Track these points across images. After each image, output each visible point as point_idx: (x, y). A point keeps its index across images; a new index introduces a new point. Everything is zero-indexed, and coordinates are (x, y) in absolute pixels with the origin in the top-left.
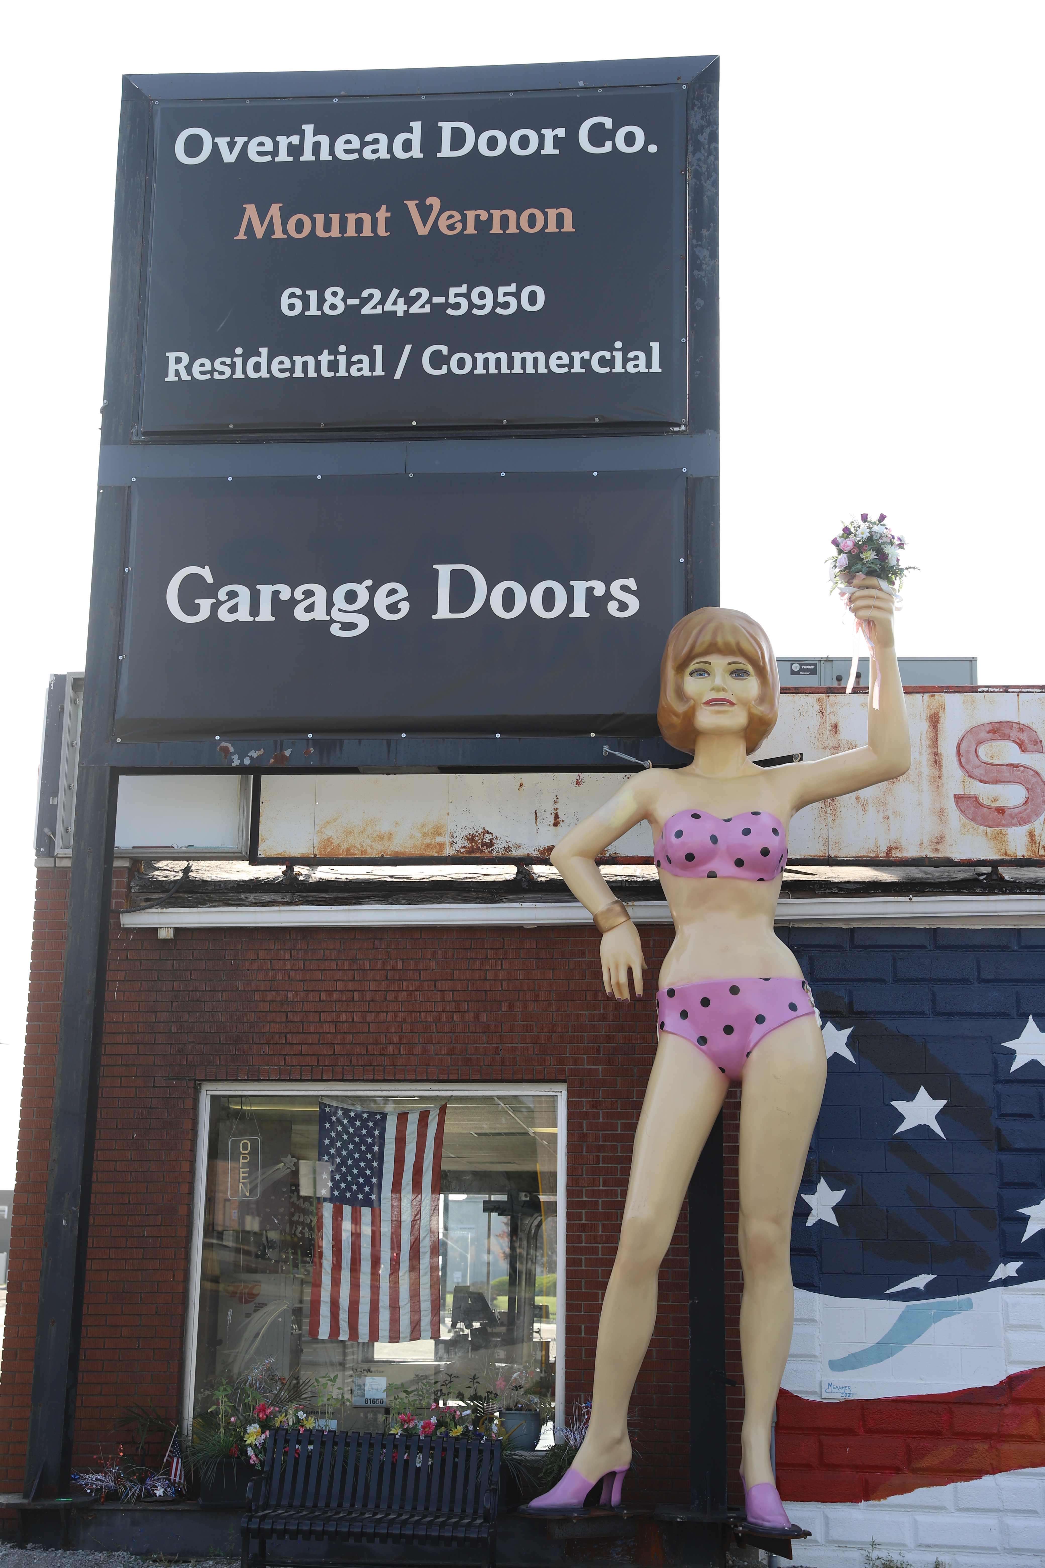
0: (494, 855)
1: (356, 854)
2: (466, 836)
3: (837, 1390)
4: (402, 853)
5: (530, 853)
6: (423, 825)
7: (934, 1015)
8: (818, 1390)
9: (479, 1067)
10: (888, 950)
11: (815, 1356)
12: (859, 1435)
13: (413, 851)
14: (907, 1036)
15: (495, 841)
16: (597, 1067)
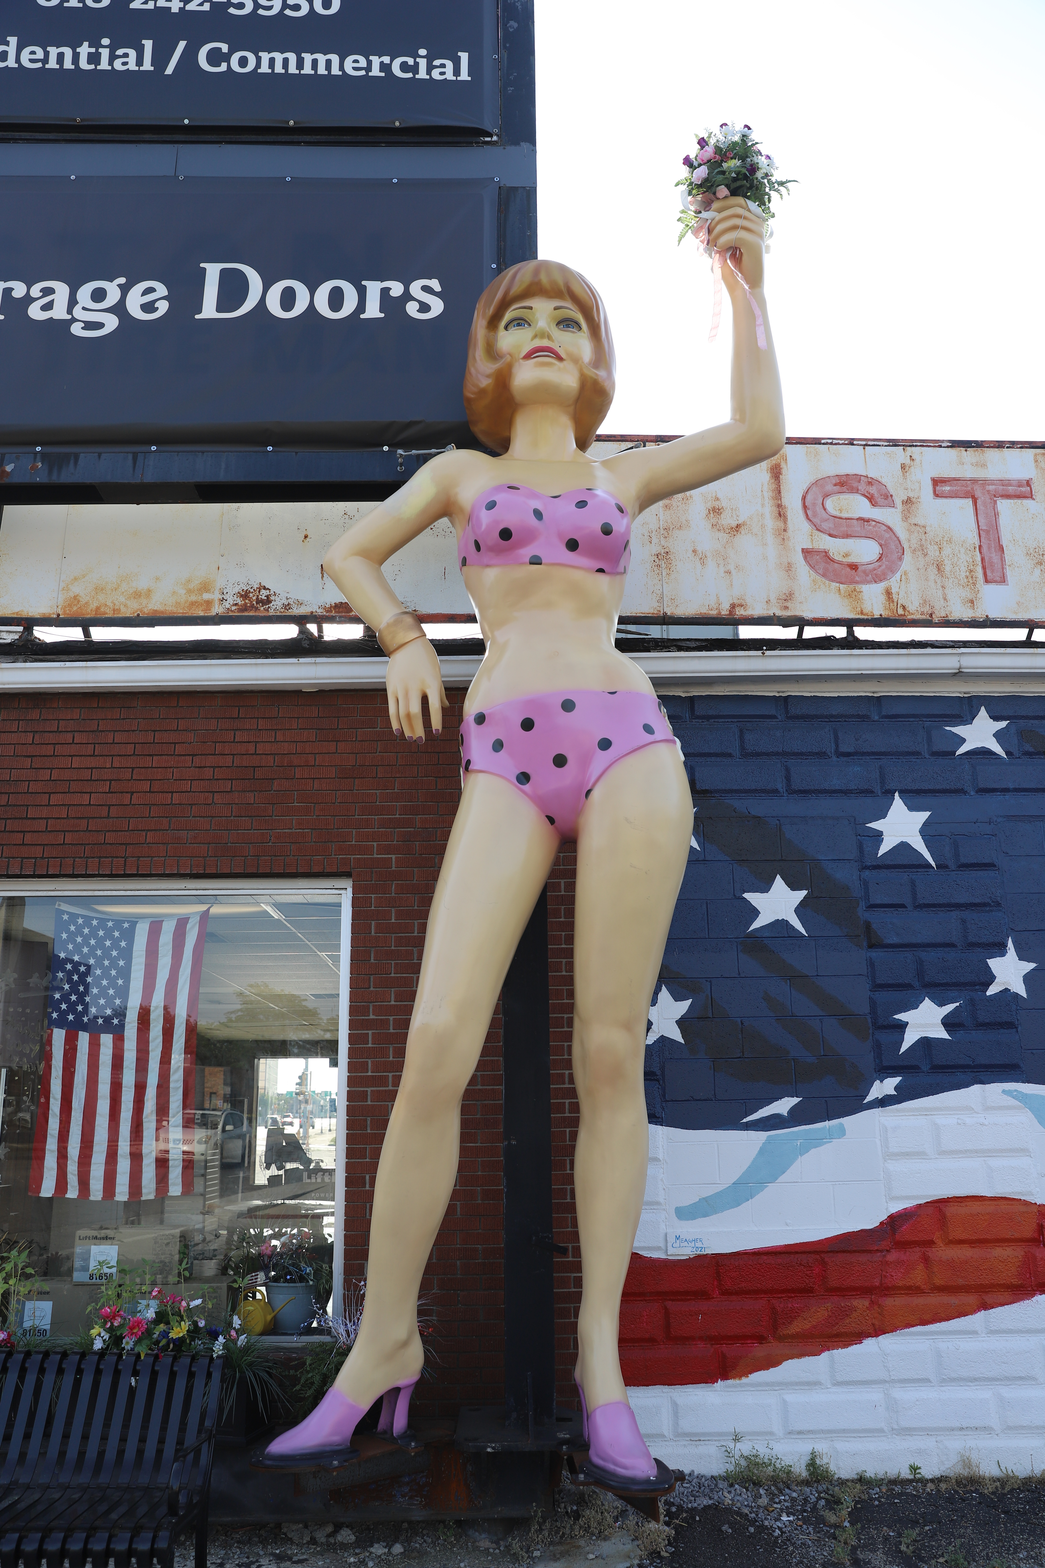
0: (272, 612)
1: (107, 613)
2: (239, 593)
3: (686, 1244)
4: (162, 612)
5: (314, 611)
6: (189, 581)
7: (789, 794)
8: (662, 1245)
9: (243, 858)
10: (733, 720)
11: (658, 1203)
12: (714, 1298)
13: (175, 610)
14: (759, 817)
15: (272, 598)
16: (390, 856)
